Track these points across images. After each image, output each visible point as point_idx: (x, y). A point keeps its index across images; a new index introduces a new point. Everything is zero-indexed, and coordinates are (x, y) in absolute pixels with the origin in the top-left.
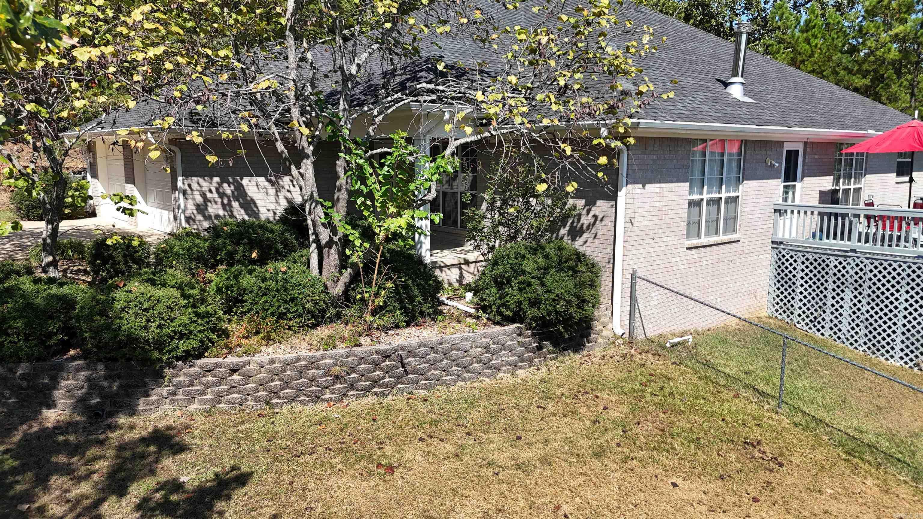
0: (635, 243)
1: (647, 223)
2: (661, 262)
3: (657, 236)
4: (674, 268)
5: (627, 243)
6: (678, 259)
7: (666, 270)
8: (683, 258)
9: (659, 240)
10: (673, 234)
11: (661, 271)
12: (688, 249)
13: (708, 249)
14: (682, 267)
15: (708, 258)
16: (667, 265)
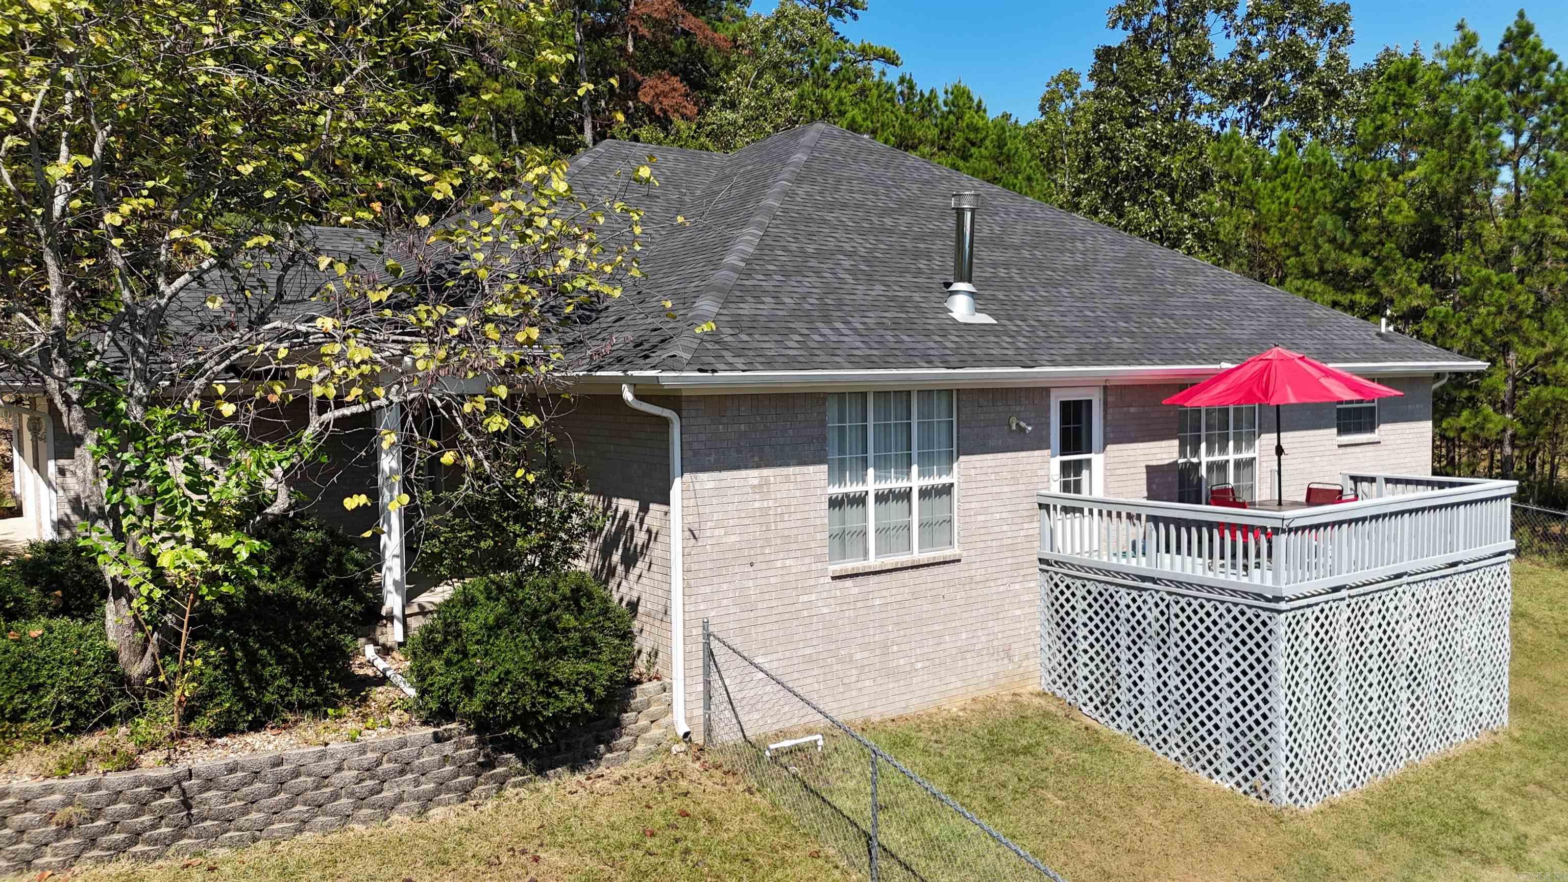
0: (709, 573)
1: (734, 538)
2: (774, 604)
3: (760, 558)
4: (805, 613)
5: (689, 575)
6: (813, 597)
7: (787, 616)
8: (825, 595)
9: (764, 566)
10: (799, 554)
11: (774, 619)
12: (833, 578)
13: (882, 577)
14: (825, 610)
15: (884, 593)
16: (789, 609)
